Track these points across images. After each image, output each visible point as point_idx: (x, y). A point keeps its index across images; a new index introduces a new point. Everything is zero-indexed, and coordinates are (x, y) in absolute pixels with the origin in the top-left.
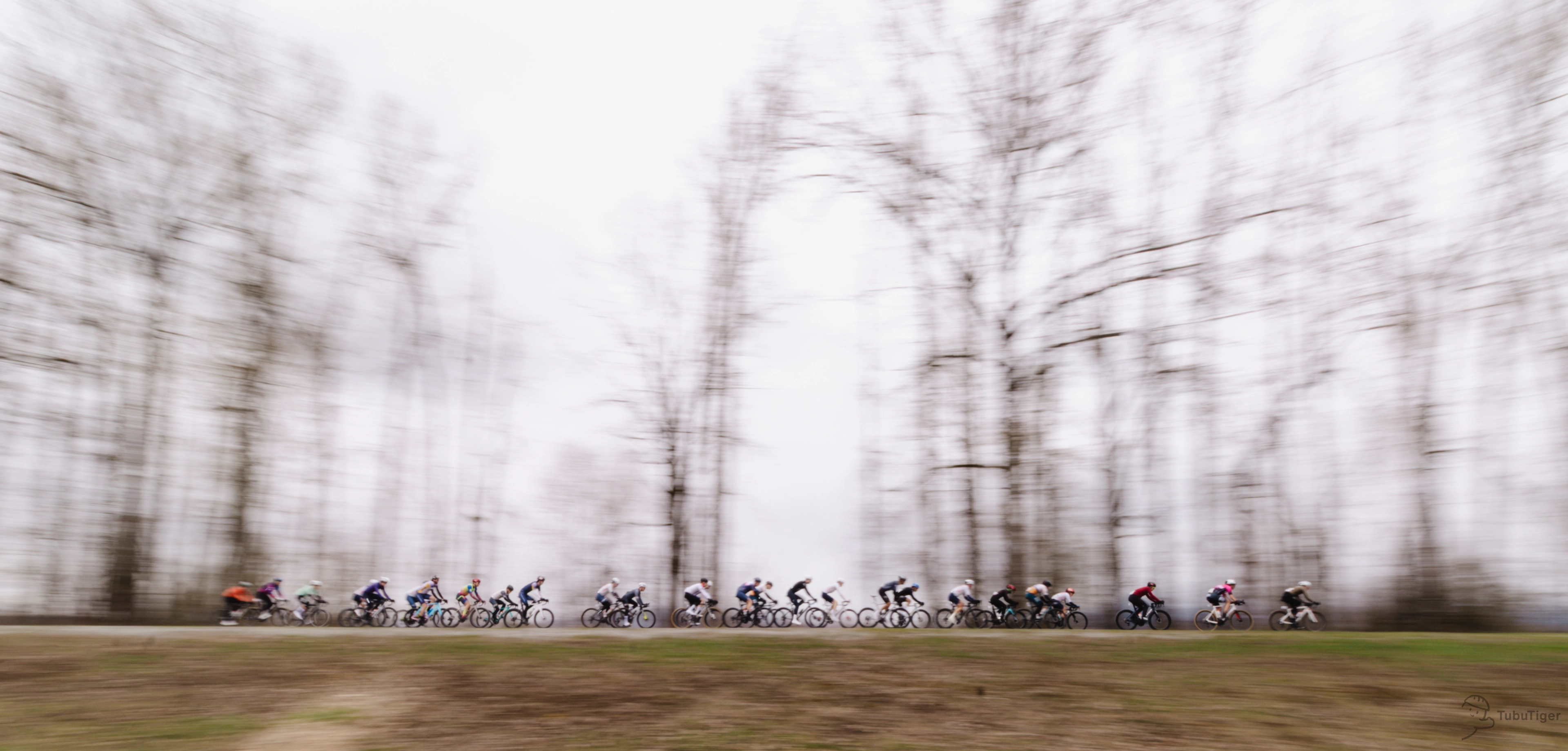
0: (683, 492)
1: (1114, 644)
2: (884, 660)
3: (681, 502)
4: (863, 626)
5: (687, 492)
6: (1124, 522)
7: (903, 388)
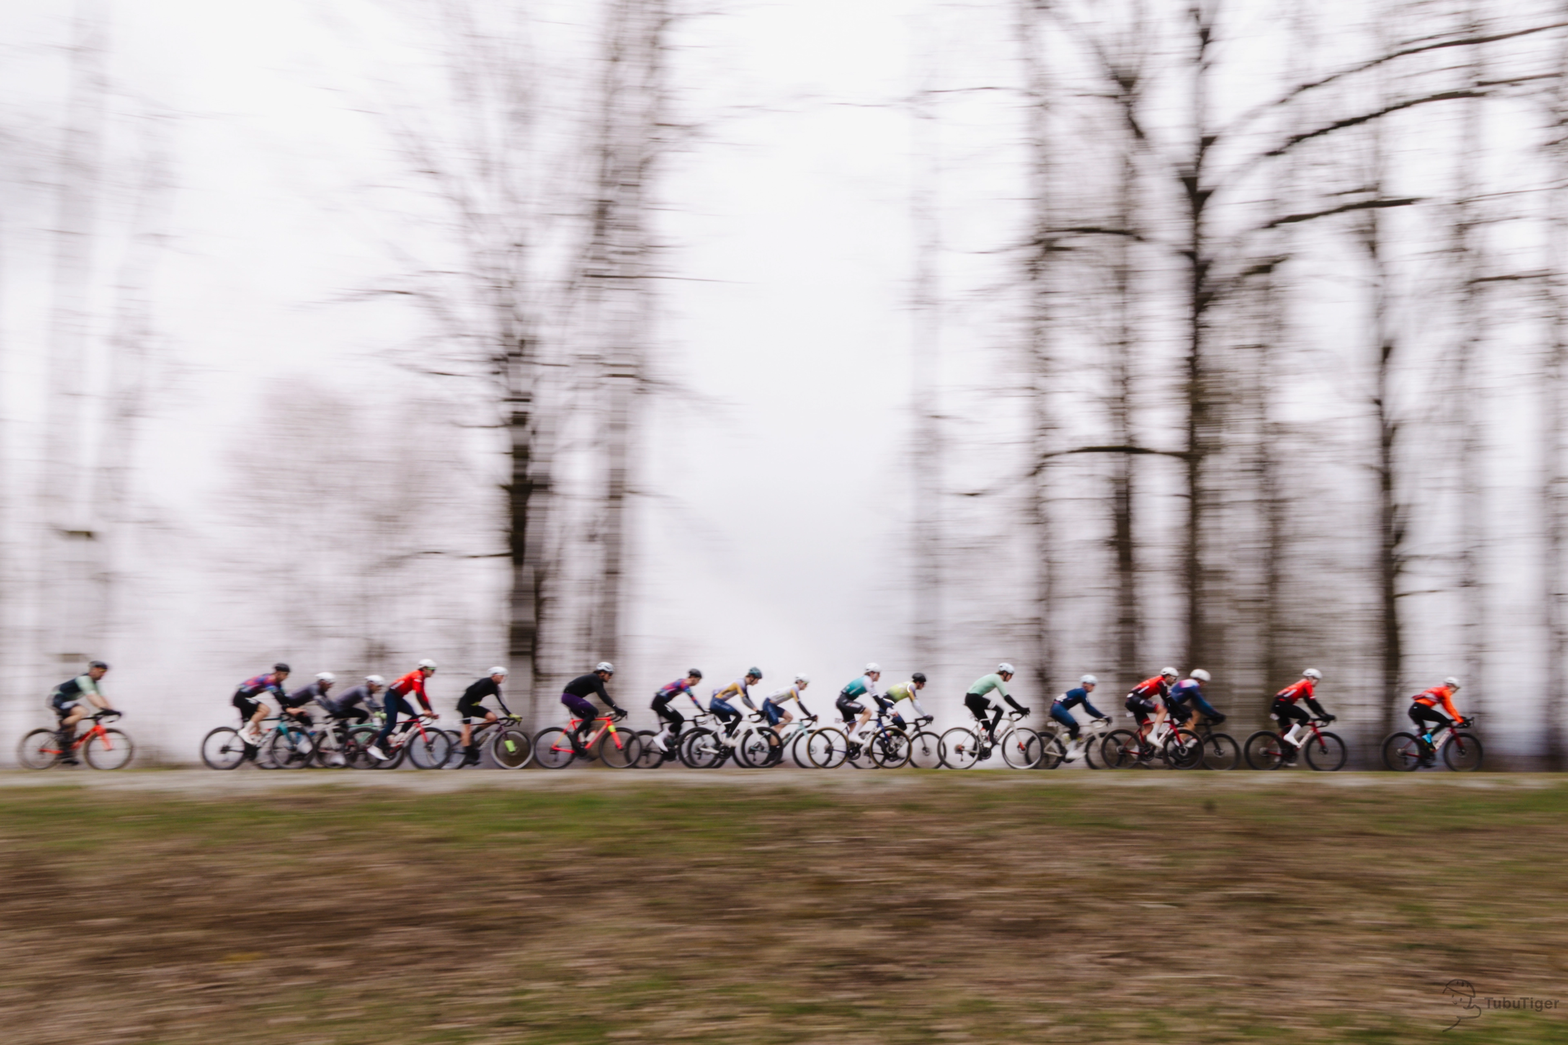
0: (550, 489)
1: (1378, 797)
2: (950, 833)
3: (545, 509)
4: (914, 765)
5: (558, 489)
6: (1410, 566)
7: (990, 292)
